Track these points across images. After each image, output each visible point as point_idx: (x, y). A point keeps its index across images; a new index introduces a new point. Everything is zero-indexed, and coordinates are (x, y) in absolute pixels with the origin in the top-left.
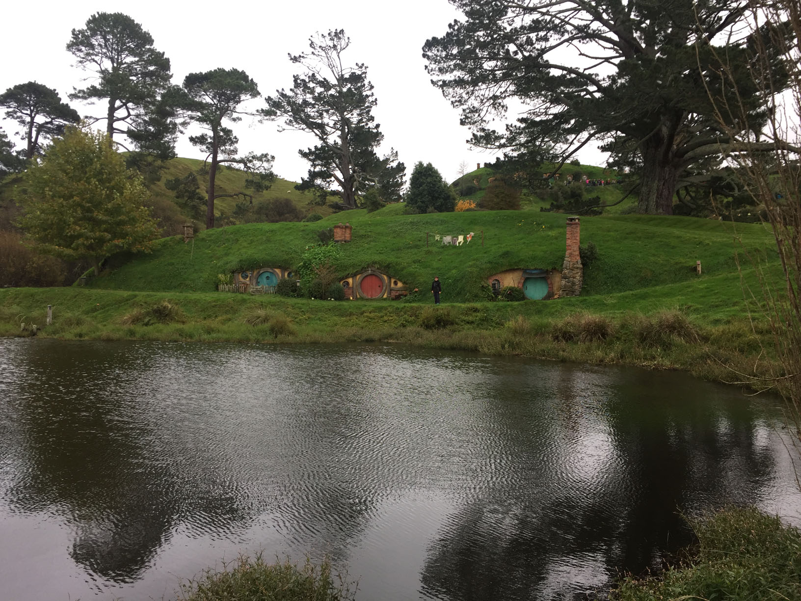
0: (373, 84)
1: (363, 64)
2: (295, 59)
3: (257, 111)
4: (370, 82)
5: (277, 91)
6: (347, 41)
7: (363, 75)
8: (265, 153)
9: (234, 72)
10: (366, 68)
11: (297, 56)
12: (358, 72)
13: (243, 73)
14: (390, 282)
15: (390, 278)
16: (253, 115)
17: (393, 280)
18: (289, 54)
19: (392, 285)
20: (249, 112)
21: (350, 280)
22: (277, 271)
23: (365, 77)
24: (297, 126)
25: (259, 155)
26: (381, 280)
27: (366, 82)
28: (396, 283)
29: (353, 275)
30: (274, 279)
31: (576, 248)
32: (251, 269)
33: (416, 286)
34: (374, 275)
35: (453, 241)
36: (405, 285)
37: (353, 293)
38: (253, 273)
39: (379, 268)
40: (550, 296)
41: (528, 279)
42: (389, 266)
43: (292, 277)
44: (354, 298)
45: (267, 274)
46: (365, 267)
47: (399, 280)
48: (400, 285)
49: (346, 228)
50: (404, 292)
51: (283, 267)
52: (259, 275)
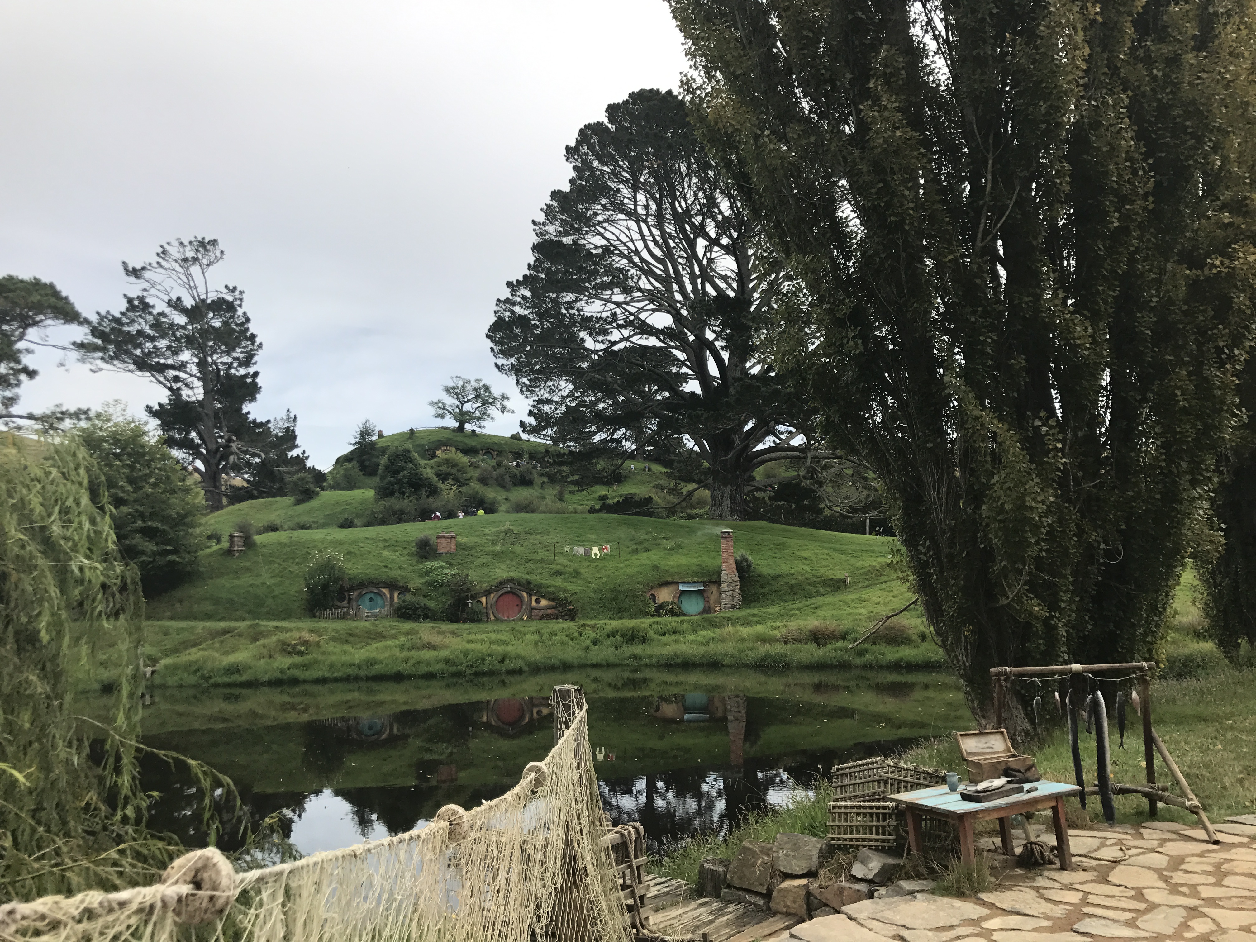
0: (249, 315)
1: (235, 288)
2: (136, 273)
3: (74, 344)
4: (245, 313)
5: (98, 313)
6: (218, 254)
7: (238, 302)
8: (84, 407)
9: (37, 284)
10: (241, 293)
11: (138, 267)
12: (230, 299)
13: (51, 286)
14: (530, 600)
15: (530, 595)
16: (64, 348)
17: (534, 598)
18: (124, 263)
19: (534, 604)
20: (60, 344)
21: (484, 600)
22: (385, 591)
23: (240, 306)
24: (120, 366)
25: (72, 409)
26: (521, 598)
27: (240, 312)
28: (538, 601)
29: (487, 593)
30: (379, 601)
31: (732, 561)
32: (352, 589)
33: (570, 603)
34: (511, 592)
35: (588, 552)
36: (552, 603)
37: (487, 614)
38: (354, 595)
39: (519, 584)
40: (707, 610)
41: (683, 592)
42: (529, 583)
43: (408, 597)
44: (488, 620)
45: (372, 595)
46: (501, 584)
47: (543, 597)
48: (544, 603)
49: (452, 537)
50: (549, 611)
51: (393, 586)
52: (361, 596)
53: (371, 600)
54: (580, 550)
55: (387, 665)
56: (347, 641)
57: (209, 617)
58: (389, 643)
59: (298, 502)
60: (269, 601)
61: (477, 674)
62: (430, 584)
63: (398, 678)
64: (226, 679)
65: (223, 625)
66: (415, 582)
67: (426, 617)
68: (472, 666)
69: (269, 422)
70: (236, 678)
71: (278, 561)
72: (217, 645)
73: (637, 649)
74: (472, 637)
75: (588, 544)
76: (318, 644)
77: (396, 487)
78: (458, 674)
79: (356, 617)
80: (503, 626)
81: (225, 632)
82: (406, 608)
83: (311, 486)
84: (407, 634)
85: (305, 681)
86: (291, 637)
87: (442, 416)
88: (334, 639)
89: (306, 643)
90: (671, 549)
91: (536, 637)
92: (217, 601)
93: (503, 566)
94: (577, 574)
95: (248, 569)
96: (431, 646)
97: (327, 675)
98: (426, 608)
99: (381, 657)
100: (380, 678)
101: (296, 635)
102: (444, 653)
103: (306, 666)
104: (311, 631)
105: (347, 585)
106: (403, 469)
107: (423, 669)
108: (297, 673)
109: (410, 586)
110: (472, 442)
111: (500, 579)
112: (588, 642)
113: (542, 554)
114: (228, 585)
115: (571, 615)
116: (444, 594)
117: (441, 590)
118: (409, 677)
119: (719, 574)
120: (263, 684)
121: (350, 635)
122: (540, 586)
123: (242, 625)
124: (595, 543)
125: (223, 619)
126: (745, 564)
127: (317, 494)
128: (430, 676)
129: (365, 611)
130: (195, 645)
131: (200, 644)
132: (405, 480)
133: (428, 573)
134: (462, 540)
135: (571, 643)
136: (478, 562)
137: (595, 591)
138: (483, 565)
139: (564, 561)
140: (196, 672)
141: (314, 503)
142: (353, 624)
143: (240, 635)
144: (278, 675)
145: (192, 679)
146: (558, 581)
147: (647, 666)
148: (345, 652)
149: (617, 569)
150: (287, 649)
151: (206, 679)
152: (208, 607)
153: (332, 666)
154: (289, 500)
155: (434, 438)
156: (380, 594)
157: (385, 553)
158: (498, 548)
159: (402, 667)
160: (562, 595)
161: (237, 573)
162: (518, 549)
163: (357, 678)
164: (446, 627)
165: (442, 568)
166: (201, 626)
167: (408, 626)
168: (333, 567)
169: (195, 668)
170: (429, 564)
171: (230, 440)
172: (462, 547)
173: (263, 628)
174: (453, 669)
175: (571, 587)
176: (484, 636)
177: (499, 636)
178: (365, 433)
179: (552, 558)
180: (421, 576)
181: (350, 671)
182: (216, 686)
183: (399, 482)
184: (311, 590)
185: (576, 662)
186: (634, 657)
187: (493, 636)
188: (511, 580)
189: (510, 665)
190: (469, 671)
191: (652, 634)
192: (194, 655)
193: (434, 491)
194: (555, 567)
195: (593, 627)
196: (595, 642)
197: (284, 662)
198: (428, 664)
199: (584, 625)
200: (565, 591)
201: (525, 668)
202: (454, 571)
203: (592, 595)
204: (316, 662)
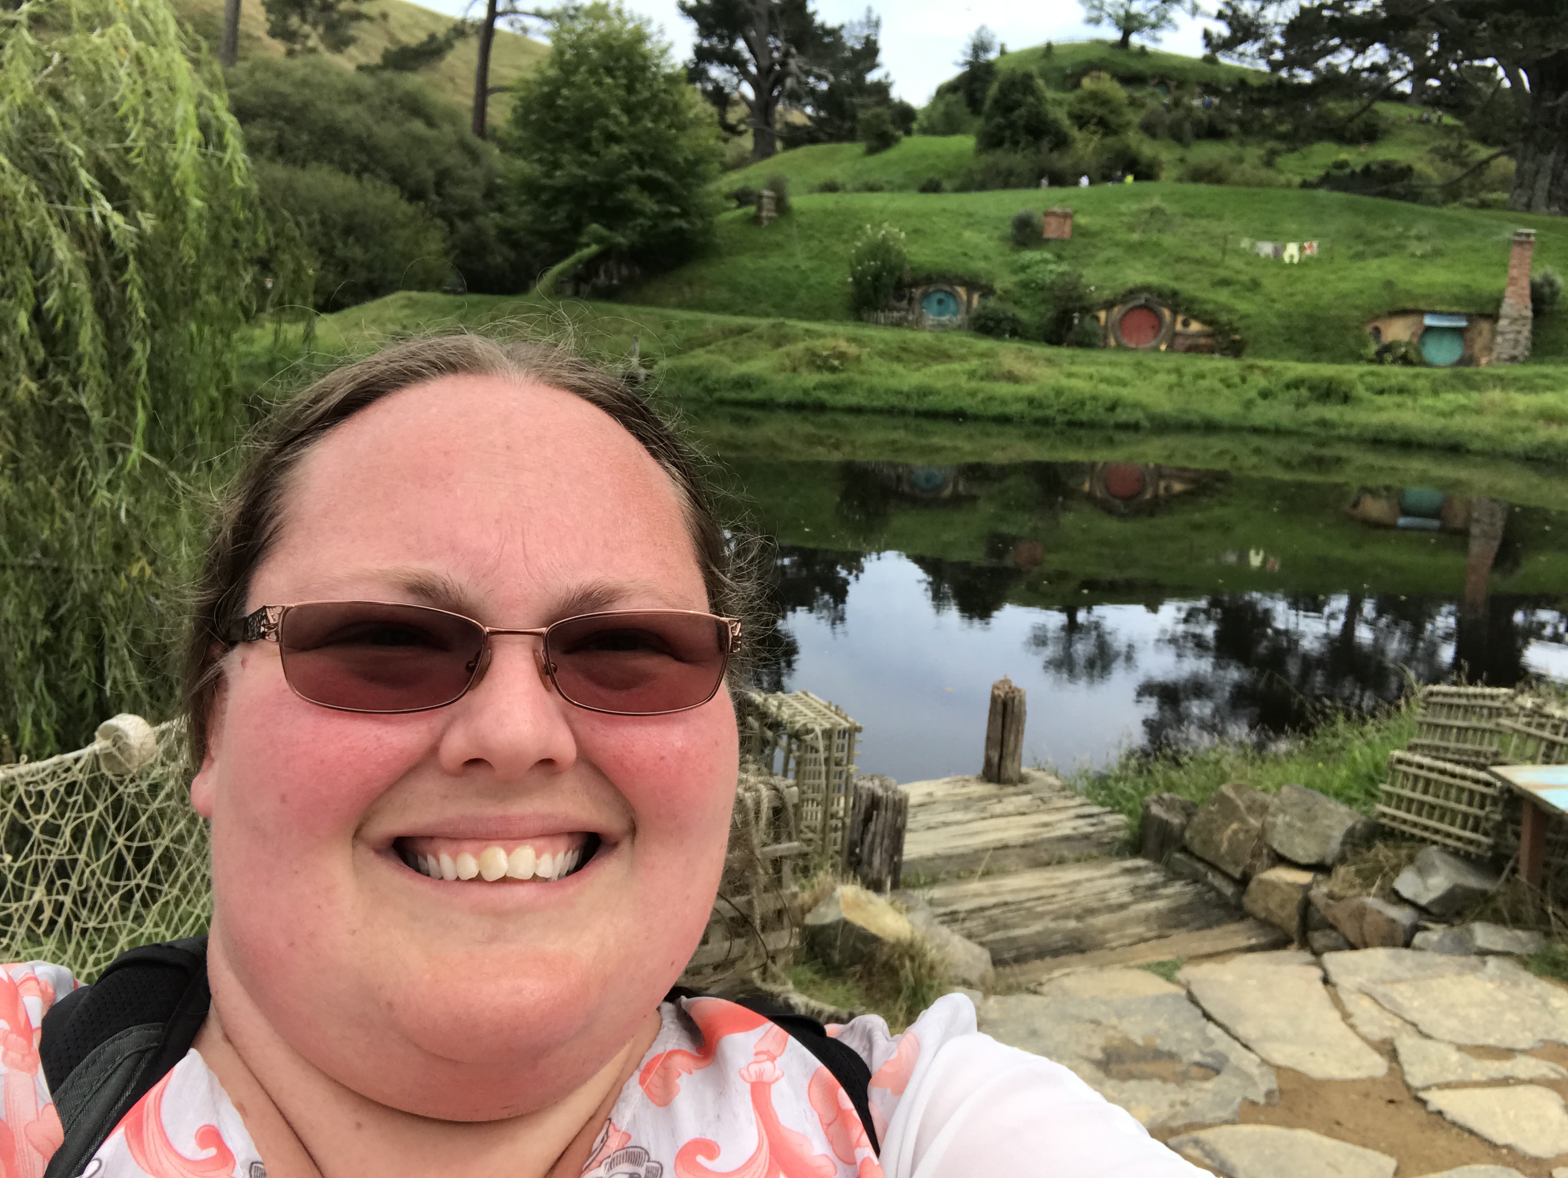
14: (1174, 321)
15: (1175, 313)
17: (1180, 319)
19: (1179, 327)
21: (1102, 315)
22: (962, 291)
26: (1159, 317)
28: (1186, 324)
29: (1109, 305)
30: (952, 305)
31: (1525, 283)
32: (915, 284)
33: (1236, 331)
34: (1146, 307)
35: (1278, 253)
36: (1207, 329)
37: (1106, 337)
38: (917, 292)
39: (1160, 295)
40: (1467, 360)
41: (1429, 329)
42: (1175, 294)
43: (992, 302)
44: (1105, 346)
45: (940, 296)
46: (1132, 293)
47: (1196, 318)
48: (1195, 327)
49: (1066, 216)
50: (1203, 341)
51: (972, 284)
52: (926, 296)
53: (940, 302)
54: (1266, 248)
55: (946, 397)
56: (898, 359)
57: (724, 308)
58: (956, 366)
59: (871, 151)
60: (802, 293)
61: (1071, 424)
62: (1025, 285)
63: (958, 416)
64: (732, 395)
65: (740, 320)
66: (1004, 281)
67: (1014, 333)
68: (1065, 411)
69: (842, 27)
70: (746, 395)
71: (818, 235)
72: (729, 348)
73: (1331, 412)
74: (1074, 369)
75: (1279, 237)
76: (858, 359)
77: (1008, 133)
78: (1045, 422)
79: (917, 325)
80: (1125, 358)
81: (742, 331)
82: (987, 318)
83: (890, 128)
84: (982, 355)
85: (834, 409)
86: (824, 346)
87: (1097, 21)
88: (881, 354)
89: (842, 356)
90: (1423, 257)
91: (1173, 378)
92: (735, 287)
93: (1139, 266)
94: (1255, 285)
95: (779, 246)
96: (1012, 377)
97: (864, 402)
98: (1014, 320)
99: (940, 385)
100: (933, 415)
101: (830, 342)
102: (1028, 389)
103: (837, 388)
104: (852, 340)
105: (907, 278)
106: (1018, 104)
107: (995, 409)
108: (824, 395)
109: (998, 286)
110: (1138, 66)
111: (1130, 285)
112: (1253, 394)
113: (1205, 250)
114: (751, 266)
115: (1235, 350)
116: (1044, 301)
117: (1041, 295)
118: (976, 418)
119: (1498, 301)
120: (779, 406)
121: (904, 349)
122: (1192, 301)
123: (763, 323)
124: (1295, 238)
125: (742, 313)
126: (1547, 290)
127: (897, 140)
128: (1004, 420)
129: (930, 318)
130: (703, 345)
131: (709, 344)
132: (1021, 123)
133: (1024, 268)
134: (1082, 220)
135: (1226, 392)
136: (1102, 256)
137: (1280, 315)
138: (1108, 262)
139: (1236, 263)
140: (699, 380)
141: (891, 154)
142: (909, 335)
143: (760, 337)
144: (800, 396)
145: (692, 390)
146: (1223, 296)
147: (1341, 439)
148: (893, 374)
149: (1323, 282)
150: (817, 362)
151: (709, 391)
152: (724, 294)
153: (871, 391)
154: (858, 148)
155: (1081, 57)
156: (953, 295)
157: (967, 234)
158: (1135, 237)
159: (967, 403)
160: (1224, 318)
161: (764, 249)
162: (1168, 240)
163: (903, 412)
164: (1041, 351)
165: (1046, 261)
166: (712, 320)
167: (985, 344)
168: (888, 250)
169: (697, 376)
170: (1029, 256)
171: (787, 54)
172: (1082, 232)
173: (787, 330)
174: (1038, 413)
175: (1243, 306)
176: (1092, 370)
177: (1118, 372)
178: (980, 47)
179: (1218, 256)
180: (1015, 272)
181: (895, 401)
182: (722, 402)
183: (1012, 125)
184: (858, 282)
185: (1227, 420)
186: (1323, 423)
187: (1107, 371)
188: (1147, 288)
189: (1122, 416)
190: (1060, 419)
191: (1360, 390)
192: (699, 358)
193: (1061, 142)
194: (1222, 273)
195: (1266, 371)
196: (1265, 394)
197: (809, 379)
198: (1004, 402)
199: (1251, 367)
200: (1231, 310)
201: (1145, 423)
202: (1064, 267)
203: (1275, 321)
204: (851, 383)
